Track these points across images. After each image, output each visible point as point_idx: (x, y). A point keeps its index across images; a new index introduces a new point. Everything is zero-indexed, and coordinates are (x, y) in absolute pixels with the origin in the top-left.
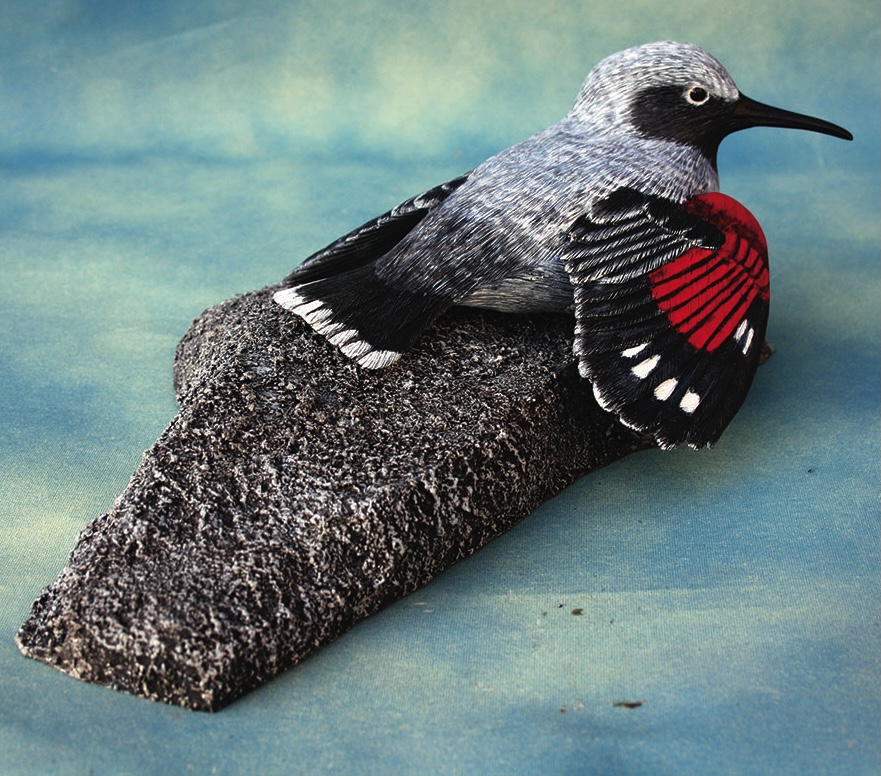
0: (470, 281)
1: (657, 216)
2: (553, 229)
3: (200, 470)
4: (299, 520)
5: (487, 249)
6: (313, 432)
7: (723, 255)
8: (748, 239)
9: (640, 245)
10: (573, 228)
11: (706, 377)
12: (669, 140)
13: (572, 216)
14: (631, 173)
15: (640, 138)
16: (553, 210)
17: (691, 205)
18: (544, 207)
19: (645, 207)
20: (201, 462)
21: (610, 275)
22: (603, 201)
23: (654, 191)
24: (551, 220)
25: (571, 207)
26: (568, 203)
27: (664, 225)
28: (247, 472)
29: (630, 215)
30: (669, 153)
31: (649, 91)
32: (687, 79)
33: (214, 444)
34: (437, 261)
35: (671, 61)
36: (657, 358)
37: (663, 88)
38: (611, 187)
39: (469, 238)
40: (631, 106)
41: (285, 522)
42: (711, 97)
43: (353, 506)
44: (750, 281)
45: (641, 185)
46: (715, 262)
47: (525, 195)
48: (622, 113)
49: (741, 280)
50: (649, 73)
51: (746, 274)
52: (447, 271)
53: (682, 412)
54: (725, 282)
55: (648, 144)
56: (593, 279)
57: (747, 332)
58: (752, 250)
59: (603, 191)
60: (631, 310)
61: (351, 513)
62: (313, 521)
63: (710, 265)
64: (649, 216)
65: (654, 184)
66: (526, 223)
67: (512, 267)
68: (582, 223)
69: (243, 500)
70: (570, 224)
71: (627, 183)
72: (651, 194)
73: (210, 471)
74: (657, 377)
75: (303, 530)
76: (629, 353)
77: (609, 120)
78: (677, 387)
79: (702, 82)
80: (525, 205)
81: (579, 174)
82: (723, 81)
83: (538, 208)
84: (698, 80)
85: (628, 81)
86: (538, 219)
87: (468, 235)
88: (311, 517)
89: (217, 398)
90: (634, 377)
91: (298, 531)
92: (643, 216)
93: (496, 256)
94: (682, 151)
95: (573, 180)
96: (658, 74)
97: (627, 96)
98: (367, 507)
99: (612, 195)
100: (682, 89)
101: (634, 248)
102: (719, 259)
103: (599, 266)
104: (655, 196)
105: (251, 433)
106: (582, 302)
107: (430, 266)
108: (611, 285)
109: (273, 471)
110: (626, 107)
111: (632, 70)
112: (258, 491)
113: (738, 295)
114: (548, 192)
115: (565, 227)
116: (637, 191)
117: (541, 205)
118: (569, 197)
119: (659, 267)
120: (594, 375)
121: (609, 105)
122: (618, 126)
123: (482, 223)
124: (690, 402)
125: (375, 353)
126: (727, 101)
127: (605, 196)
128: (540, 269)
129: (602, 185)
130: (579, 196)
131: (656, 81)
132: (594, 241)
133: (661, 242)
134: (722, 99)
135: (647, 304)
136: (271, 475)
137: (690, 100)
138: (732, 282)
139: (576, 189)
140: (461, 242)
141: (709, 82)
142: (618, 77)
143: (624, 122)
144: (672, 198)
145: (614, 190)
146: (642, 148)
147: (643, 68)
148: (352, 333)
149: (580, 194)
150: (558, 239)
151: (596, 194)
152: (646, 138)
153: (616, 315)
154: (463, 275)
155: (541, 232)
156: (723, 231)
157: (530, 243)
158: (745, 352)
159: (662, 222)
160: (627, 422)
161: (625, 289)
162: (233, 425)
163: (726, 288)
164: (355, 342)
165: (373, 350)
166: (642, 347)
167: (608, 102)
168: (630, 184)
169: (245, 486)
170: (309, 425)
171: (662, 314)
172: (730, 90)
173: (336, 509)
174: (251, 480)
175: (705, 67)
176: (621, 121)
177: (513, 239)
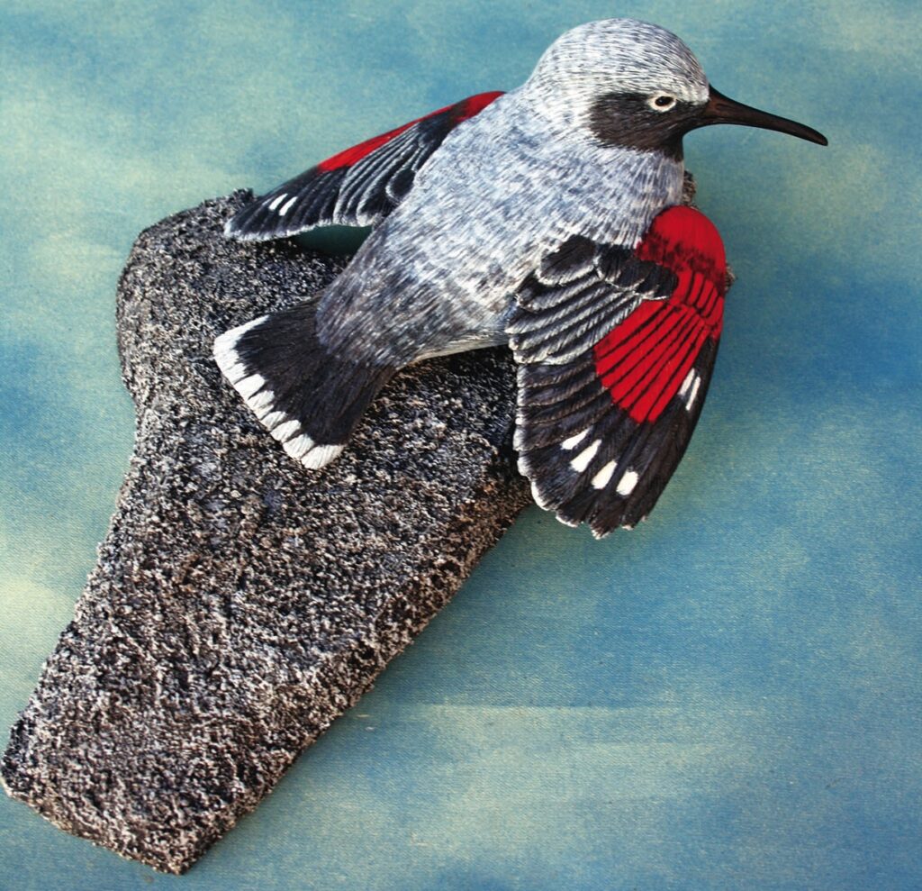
0: (414, 348)
1: (607, 272)
2: (499, 293)
3: (154, 620)
4: (249, 684)
5: (430, 316)
6: (259, 559)
7: (676, 302)
8: (702, 271)
9: (587, 312)
10: (520, 290)
11: (646, 449)
12: (629, 149)
13: (519, 276)
14: (584, 214)
15: (599, 147)
16: (499, 270)
17: (646, 248)
18: (490, 267)
19: (596, 260)
20: (154, 611)
21: (555, 355)
22: (553, 254)
23: (608, 238)
24: (497, 282)
25: (519, 265)
26: (516, 260)
27: (615, 282)
28: (198, 619)
29: (580, 273)
30: (628, 166)
31: (611, 96)
32: (652, 88)
33: (166, 590)
34: (379, 327)
35: (636, 69)
36: (597, 443)
37: (625, 95)
38: (562, 235)
39: (411, 303)
40: (591, 109)
41: (237, 686)
42: (679, 103)
43: (299, 675)
44: (702, 324)
45: (593, 231)
46: (665, 313)
47: (472, 251)
48: (580, 115)
49: (692, 324)
50: (611, 79)
51: (697, 316)
52: (390, 339)
53: (619, 497)
54: (674, 334)
55: (606, 155)
56: (538, 359)
57: (693, 382)
58: (707, 282)
59: (553, 242)
60: (575, 393)
61: (297, 681)
62: (261, 686)
63: (660, 318)
64: (600, 273)
65: (608, 227)
66: (470, 286)
67: (456, 331)
68: (530, 283)
69: (196, 652)
70: (517, 285)
71: (579, 230)
72: (604, 242)
73: (164, 621)
74: (595, 465)
75: (253, 694)
76: (569, 444)
77: (567, 121)
78: (616, 470)
79: (668, 91)
80: (472, 265)
81: (529, 218)
82: (692, 86)
83: (484, 268)
84: (664, 89)
85: (589, 83)
86: (484, 282)
87: (410, 301)
88: (260, 682)
89: (164, 525)
90: (573, 471)
91: (249, 695)
92: (593, 273)
93: (440, 324)
94: (642, 160)
95: (522, 228)
96: (621, 82)
97: (587, 98)
98: (311, 677)
99: (564, 247)
100: (646, 97)
101: (581, 317)
102: (669, 308)
103: (544, 344)
104: (607, 245)
105: (200, 570)
106: (525, 387)
107: (372, 332)
108: (555, 366)
109: (222, 620)
110: (586, 109)
111: (594, 73)
112: (210, 642)
113: (688, 345)
114: (495, 247)
115: (512, 289)
116: (589, 240)
117: (488, 263)
118: (517, 253)
119: (606, 336)
120: (533, 474)
121: (568, 102)
122: (576, 130)
123: (426, 286)
124: (628, 483)
125: (318, 449)
126: (695, 104)
127: (555, 249)
128: (485, 330)
129: (553, 235)
130: (527, 250)
131: (619, 88)
132: (540, 309)
133: (611, 303)
134: (690, 104)
135: (591, 383)
136: (221, 624)
137: (654, 107)
138: (682, 331)
139: (524, 242)
140: (404, 308)
141: (676, 91)
142: (577, 76)
143: (583, 126)
144: (626, 243)
145: (565, 240)
146: (599, 162)
147: (605, 73)
148: (295, 425)
149: (528, 248)
150: (504, 302)
151: (546, 246)
152: (605, 147)
153: (559, 402)
154: (407, 343)
155: (486, 296)
156: (677, 273)
157: (474, 309)
158: (688, 407)
159: (612, 280)
160: (563, 519)
161: (569, 369)
162: (182, 564)
163: (675, 340)
164: (297, 436)
165: (315, 446)
166: (583, 435)
167: (566, 99)
168: (582, 231)
169: (197, 637)
170: (255, 551)
171: (606, 392)
172: (699, 92)
173: (283, 677)
174: (203, 629)
175: (672, 76)
176: (579, 124)
177: (456, 303)
